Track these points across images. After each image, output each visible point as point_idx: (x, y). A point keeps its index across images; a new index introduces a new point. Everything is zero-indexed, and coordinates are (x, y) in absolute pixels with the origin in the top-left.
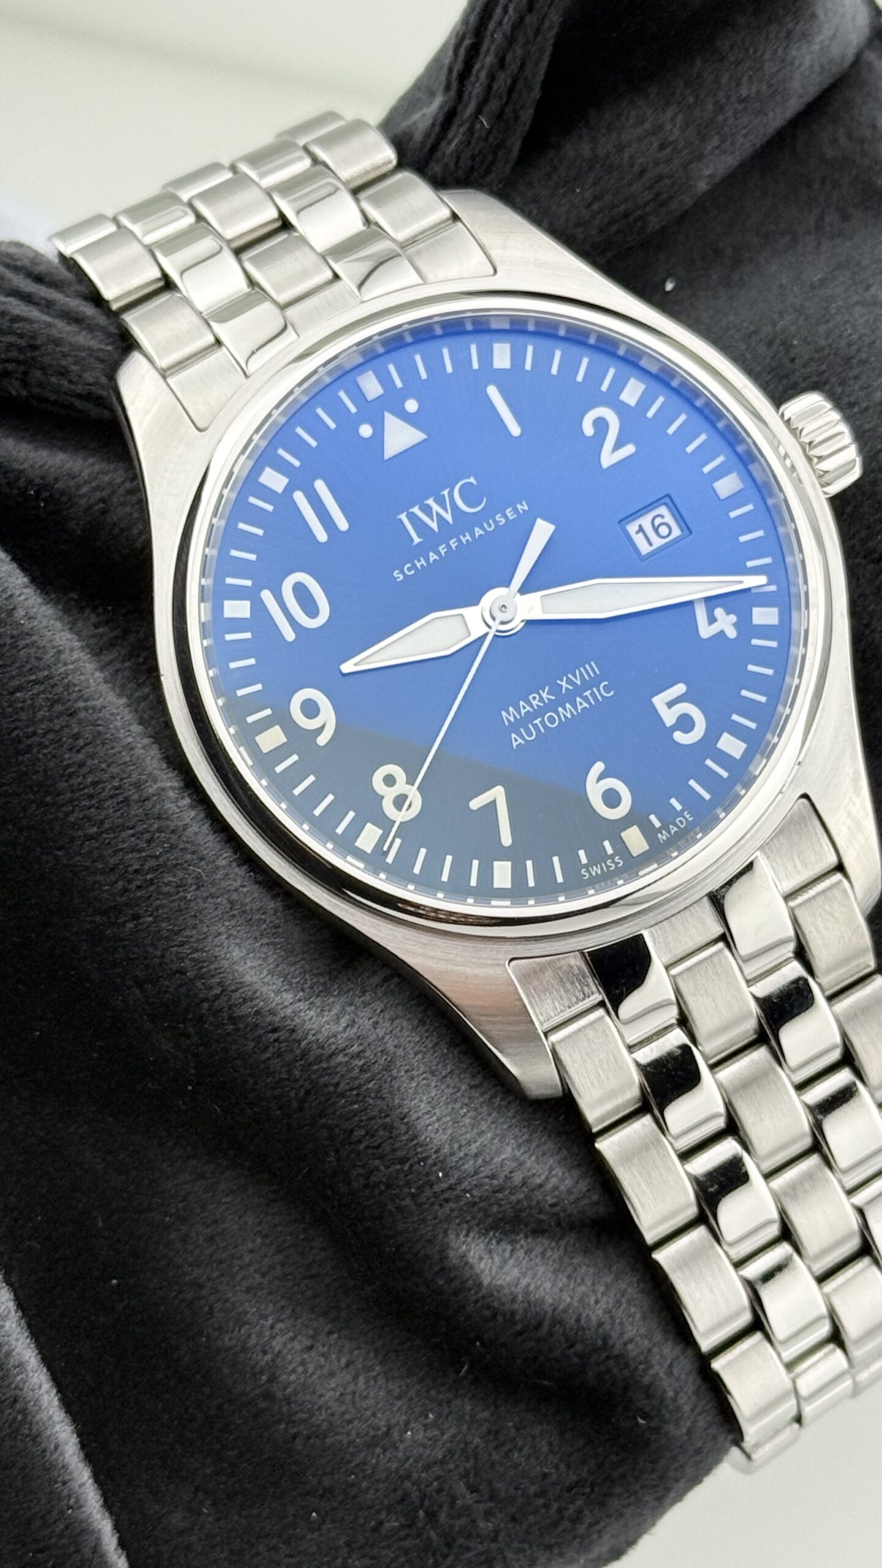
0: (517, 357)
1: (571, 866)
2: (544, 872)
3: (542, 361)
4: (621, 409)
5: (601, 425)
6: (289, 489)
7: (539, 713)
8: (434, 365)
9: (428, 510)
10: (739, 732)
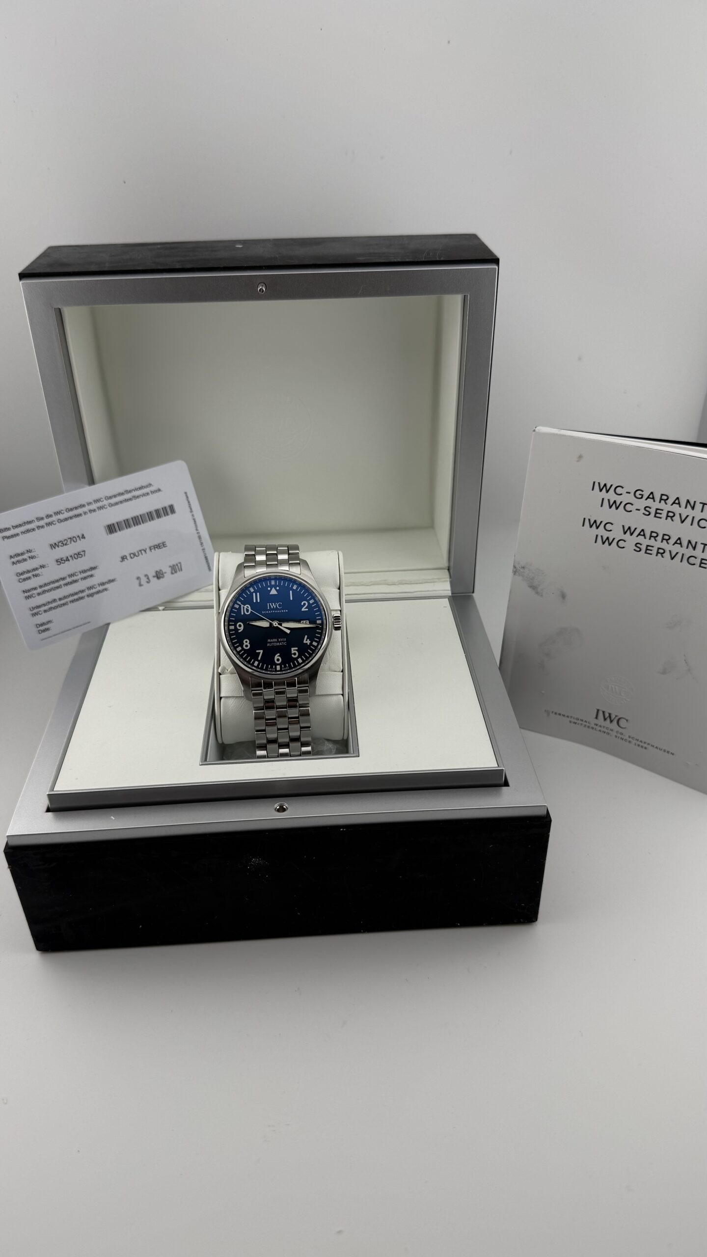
0: (297, 588)
1: (267, 667)
2: (263, 666)
3: (301, 591)
4: (309, 603)
5: (305, 604)
6: (253, 592)
7: (274, 642)
8: (284, 584)
9: (272, 605)
10: (302, 659)
